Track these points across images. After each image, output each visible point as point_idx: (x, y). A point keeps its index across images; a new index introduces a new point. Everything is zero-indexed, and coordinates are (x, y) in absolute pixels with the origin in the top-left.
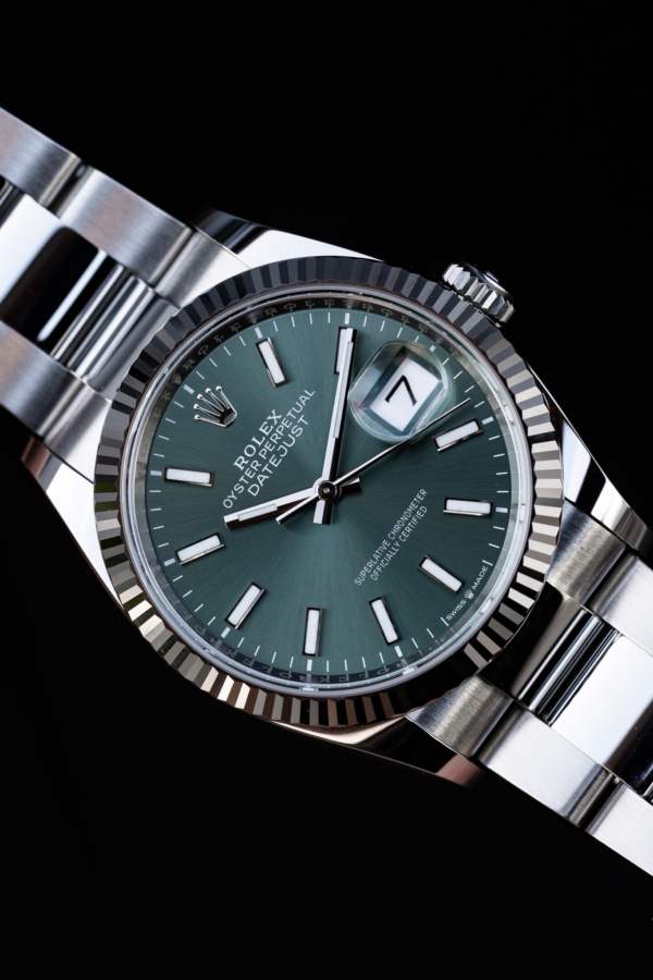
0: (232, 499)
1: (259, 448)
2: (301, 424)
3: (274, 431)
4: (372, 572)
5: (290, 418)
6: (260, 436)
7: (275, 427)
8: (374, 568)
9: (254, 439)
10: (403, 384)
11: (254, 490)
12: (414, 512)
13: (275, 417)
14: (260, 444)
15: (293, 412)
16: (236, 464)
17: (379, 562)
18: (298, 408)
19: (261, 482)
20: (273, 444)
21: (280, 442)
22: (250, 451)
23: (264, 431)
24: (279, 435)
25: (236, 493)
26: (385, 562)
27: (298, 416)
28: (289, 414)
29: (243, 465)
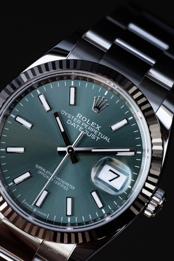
0: (65, 114)
1: (85, 122)
2: (96, 138)
3: (93, 128)
4: (41, 171)
5: (98, 133)
6: (90, 122)
7: (94, 128)
8: (43, 172)
9: (89, 120)
10: (117, 176)
11: (69, 122)
12: (65, 185)
13: (98, 128)
14: (87, 123)
15: (101, 135)
16: (79, 114)
17: (45, 173)
18: (102, 137)
19: (72, 124)
20: (88, 128)
21: (89, 130)
22: (84, 119)
23: (92, 124)
24: (91, 130)
25: (67, 115)
26: (45, 176)
27: (99, 137)
28: (100, 133)
29: (79, 117)
